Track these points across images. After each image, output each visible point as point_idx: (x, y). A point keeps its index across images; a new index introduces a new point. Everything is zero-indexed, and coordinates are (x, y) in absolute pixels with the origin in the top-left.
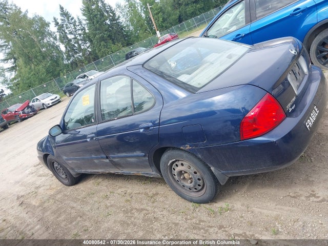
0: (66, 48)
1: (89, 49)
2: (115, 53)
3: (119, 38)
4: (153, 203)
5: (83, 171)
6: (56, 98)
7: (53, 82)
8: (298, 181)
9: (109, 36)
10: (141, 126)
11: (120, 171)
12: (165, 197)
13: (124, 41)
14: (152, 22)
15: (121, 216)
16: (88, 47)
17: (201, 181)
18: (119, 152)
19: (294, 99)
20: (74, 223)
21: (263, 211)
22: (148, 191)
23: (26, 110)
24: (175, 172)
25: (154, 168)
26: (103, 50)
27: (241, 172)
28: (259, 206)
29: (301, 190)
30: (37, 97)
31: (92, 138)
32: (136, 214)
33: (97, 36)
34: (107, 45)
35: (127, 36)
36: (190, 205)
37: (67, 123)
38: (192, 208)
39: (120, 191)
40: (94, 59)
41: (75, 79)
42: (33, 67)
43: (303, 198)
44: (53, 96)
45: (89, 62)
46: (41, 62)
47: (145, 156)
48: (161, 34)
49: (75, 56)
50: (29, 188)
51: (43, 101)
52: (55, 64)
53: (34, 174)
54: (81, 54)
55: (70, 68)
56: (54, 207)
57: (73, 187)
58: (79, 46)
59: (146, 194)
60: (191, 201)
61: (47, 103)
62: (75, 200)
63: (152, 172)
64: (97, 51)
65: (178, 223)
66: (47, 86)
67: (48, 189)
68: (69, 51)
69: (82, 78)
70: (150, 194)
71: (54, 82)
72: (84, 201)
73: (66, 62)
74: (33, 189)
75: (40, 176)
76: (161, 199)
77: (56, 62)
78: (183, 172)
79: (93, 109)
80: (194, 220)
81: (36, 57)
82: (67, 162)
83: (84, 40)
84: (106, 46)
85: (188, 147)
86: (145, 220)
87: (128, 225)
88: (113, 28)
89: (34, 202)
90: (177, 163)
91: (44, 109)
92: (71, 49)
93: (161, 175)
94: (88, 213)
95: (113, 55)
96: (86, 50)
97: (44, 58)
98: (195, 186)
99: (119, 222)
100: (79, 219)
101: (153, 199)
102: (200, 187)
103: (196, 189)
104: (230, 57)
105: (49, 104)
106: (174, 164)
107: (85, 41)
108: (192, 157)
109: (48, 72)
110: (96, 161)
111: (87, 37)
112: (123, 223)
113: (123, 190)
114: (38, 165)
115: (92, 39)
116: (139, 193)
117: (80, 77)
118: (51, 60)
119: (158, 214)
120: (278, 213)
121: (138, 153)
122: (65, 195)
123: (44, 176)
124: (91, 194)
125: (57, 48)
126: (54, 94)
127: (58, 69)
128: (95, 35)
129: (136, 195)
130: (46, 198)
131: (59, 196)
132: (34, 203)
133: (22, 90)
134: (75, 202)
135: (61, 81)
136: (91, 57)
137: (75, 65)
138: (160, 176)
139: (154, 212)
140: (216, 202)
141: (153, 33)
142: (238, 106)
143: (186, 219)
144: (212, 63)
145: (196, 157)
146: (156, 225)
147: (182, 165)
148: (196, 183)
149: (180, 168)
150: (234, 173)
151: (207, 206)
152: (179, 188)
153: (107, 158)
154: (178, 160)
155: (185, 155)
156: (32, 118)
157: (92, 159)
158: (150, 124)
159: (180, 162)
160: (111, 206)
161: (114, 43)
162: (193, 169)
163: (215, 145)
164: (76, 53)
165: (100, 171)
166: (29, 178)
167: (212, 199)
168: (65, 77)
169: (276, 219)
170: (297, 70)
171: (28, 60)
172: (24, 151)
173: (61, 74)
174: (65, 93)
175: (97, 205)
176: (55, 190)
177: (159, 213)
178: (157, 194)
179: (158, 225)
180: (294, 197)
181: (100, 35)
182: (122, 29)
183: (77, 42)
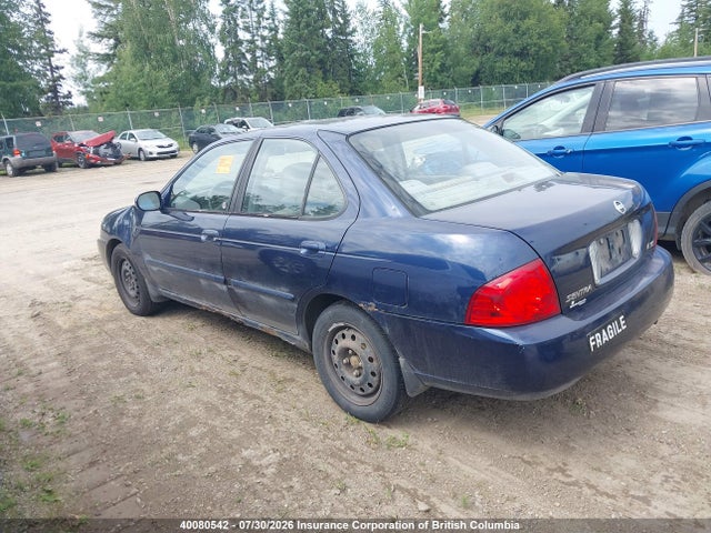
0: (227, 54)
1: (270, 73)
2: (320, 101)
3: (340, 73)
4: (279, 392)
5: (173, 295)
6: (170, 146)
7: (175, 114)
8: (548, 440)
9: (321, 62)
10: (304, 243)
11: (239, 316)
12: (305, 389)
13: (347, 83)
14: (417, 65)
15: (212, 396)
16: (270, 69)
17: (376, 379)
18: (250, 279)
19: (587, 289)
20: (121, 379)
21: (463, 467)
22: (278, 370)
23: (102, 150)
24: (337, 348)
25: (302, 328)
26: (298, 85)
27: (447, 383)
28: (460, 457)
29: (545, 456)
30: (132, 132)
31: (210, 237)
32: (240, 401)
33: (297, 54)
34: (310, 78)
35: (356, 74)
36: (343, 417)
37: (176, 197)
38: (344, 422)
39: (226, 353)
40: (274, 98)
41: (222, 122)
42: (147, 68)
43: (542, 469)
44: (166, 141)
45: (262, 99)
46: (166, 64)
47: (293, 300)
48: (426, 95)
49: (239, 77)
50: (59, 295)
51: (142, 144)
52: (193, 78)
53: (77, 273)
54: (251, 77)
55: (220, 97)
56: (95, 342)
57: (143, 318)
58: (255, 59)
59: (273, 374)
60: (347, 410)
61: (149, 150)
62: (140, 342)
63: (295, 335)
64: (285, 83)
65: (308, 438)
66: (160, 118)
67: (93, 308)
68: (229, 64)
69: (236, 125)
70: (280, 376)
71: (178, 114)
72: (153, 349)
73: (215, 82)
74: (66, 299)
75: (88, 280)
76: (295, 391)
77: (197, 76)
78: (350, 352)
79: (232, 187)
80: (338, 443)
81: (160, 52)
82: (149, 266)
83: (268, 52)
84: (307, 80)
85: (372, 307)
86: (251, 415)
87: (219, 413)
88: (334, 48)
89: (61, 321)
90: (345, 332)
91: (139, 159)
92: (236, 61)
93: (311, 346)
94: (153, 371)
95: (314, 102)
96: (264, 72)
97: (175, 59)
98: (362, 383)
99: (204, 403)
100: (134, 375)
101: (280, 386)
102: (371, 390)
103: (362, 389)
104: (509, 178)
105: (151, 153)
106: (340, 333)
107: (269, 54)
108: (373, 329)
109: (173, 89)
110: (203, 282)
111: (275, 49)
112: (211, 408)
113: (234, 353)
114: (91, 259)
115: (285, 56)
116: (261, 369)
117: (232, 123)
118: (187, 68)
119: (280, 413)
120: (487, 478)
121: (284, 292)
122: (123, 328)
123: (94, 282)
124: (171, 342)
125: (209, 48)
126: (168, 136)
127: (195, 90)
128: (293, 49)
129: (254, 370)
130: (84, 321)
131: (111, 326)
132: (60, 323)
133: (108, 108)
134: (138, 346)
135: (192, 118)
136: (269, 90)
137: (232, 94)
138: (308, 347)
139: (274, 408)
140: (389, 427)
141: (411, 87)
142: (485, 267)
143: (325, 436)
144: (477, 179)
145: (382, 330)
146: (269, 429)
147: (353, 338)
148: (365, 379)
149: (347, 343)
150: (435, 380)
151: (371, 427)
152: (334, 379)
153: (225, 282)
154: (350, 328)
155: (363, 320)
156: (110, 168)
157: (198, 275)
158: (322, 246)
159: (352, 332)
160: (201, 373)
161: (325, 79)
162: (369, 351)
163: (418, 318)
164: (242, 72)
165: (204, 304)
166: (65, 275)
167: (385, 418)
168: (203, 111)
169: (479, 486)
170: (619, 242)
171: (144, 51)
172: (73, 225)
173: (198, 103)
174: (192, 142)
175: (175, 363)
176: (107, 313)
177: (283, 412)
178: (292, 380)
179: (273, 430)
180: (529, 463)
181: (304, 53)
182: (352, 56)
183: (252, 52)
